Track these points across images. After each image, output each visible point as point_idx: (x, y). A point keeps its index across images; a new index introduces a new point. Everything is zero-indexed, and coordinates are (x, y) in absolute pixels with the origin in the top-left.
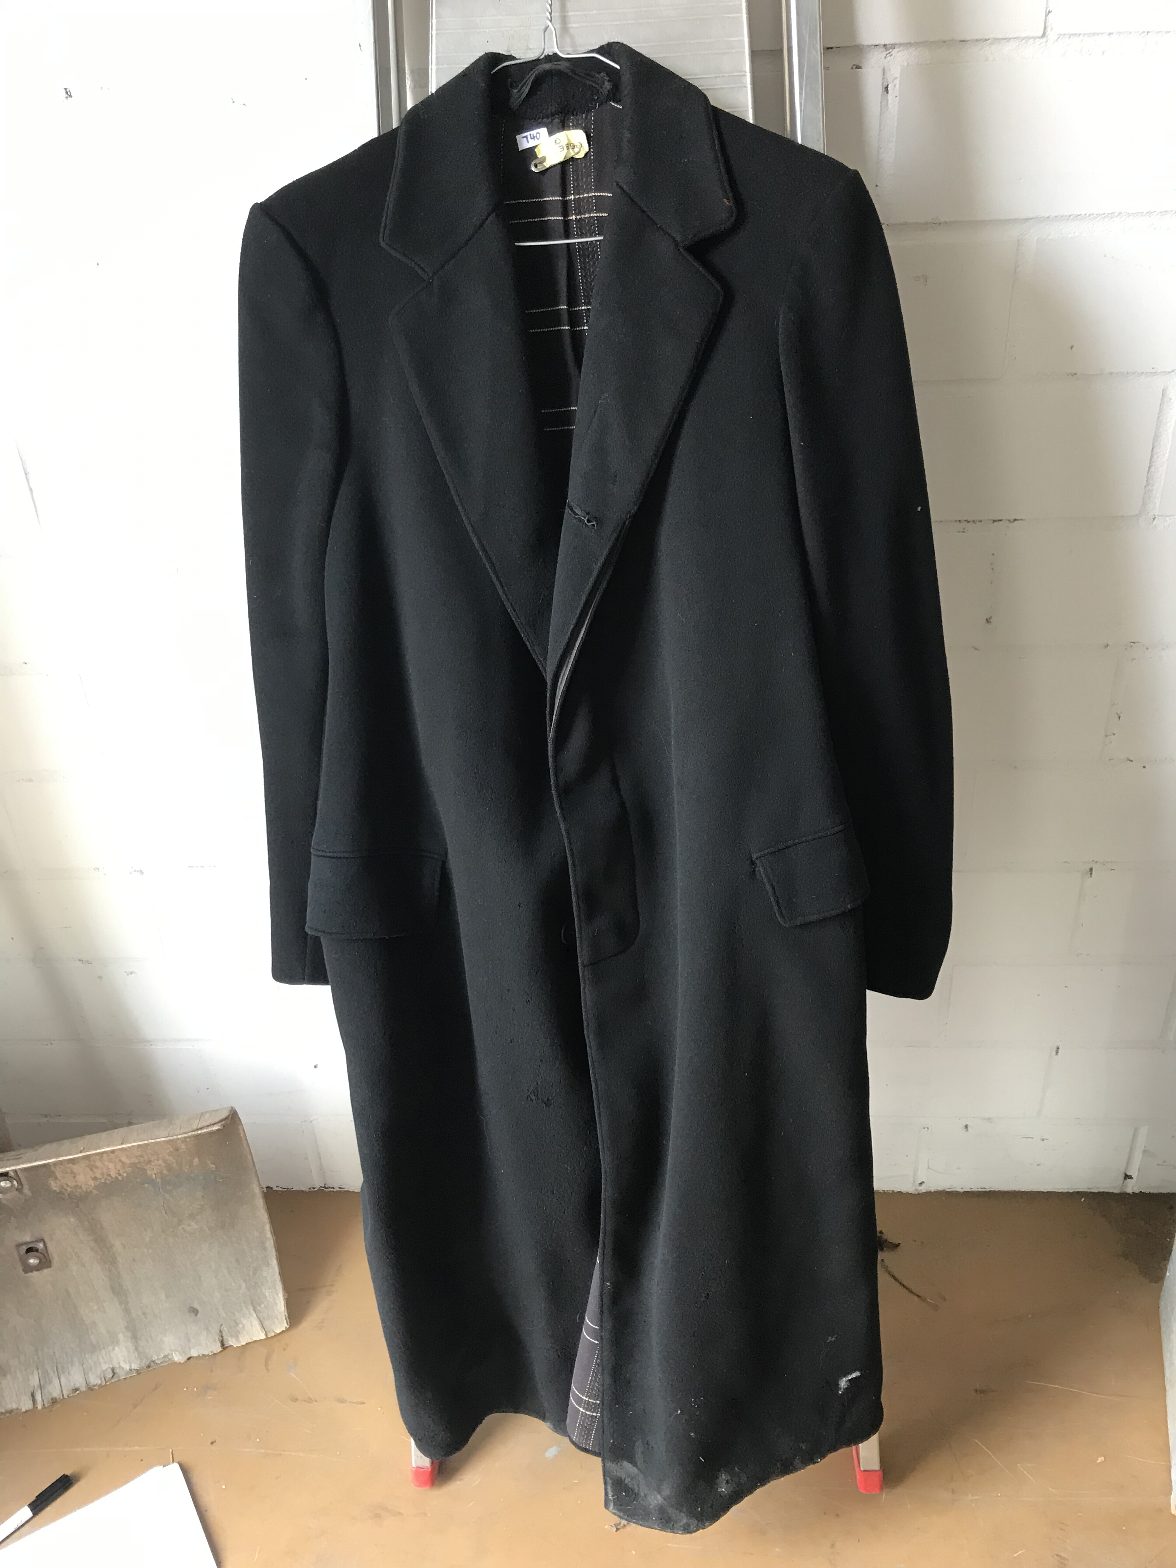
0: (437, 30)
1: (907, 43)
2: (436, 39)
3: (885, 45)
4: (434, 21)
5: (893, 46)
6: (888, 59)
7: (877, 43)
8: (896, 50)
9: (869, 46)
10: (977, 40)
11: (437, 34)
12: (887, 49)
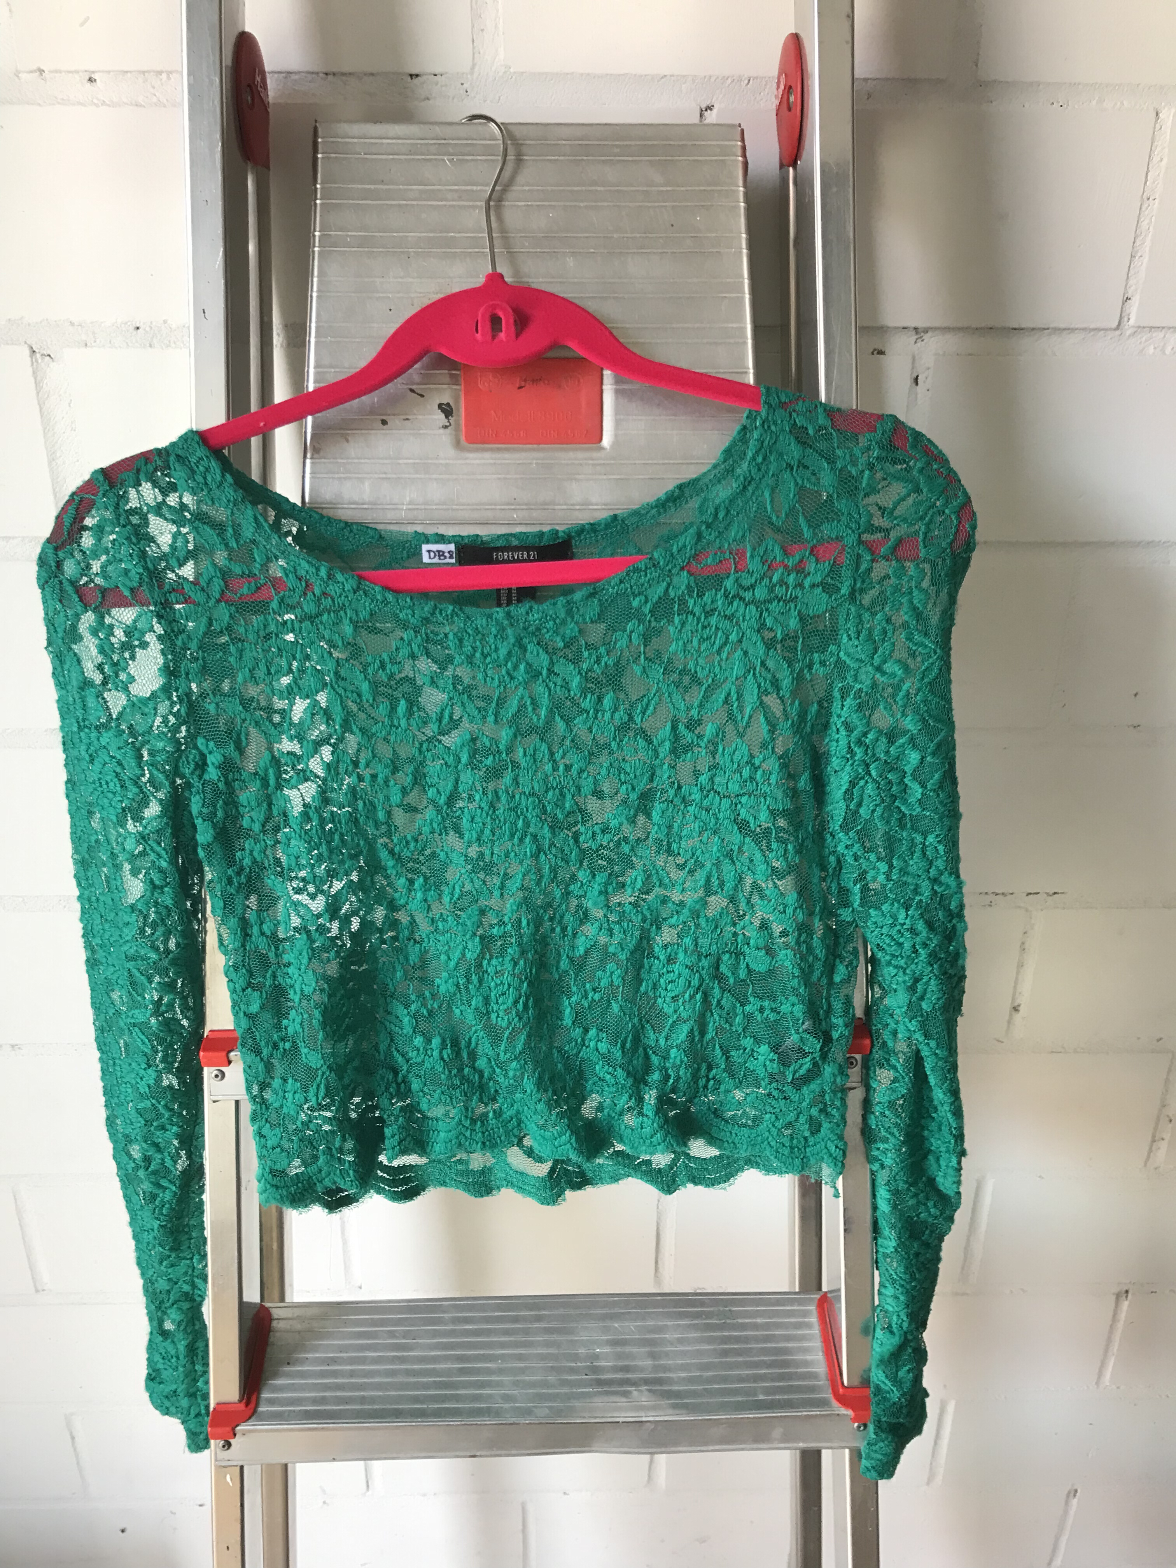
0: (318, 291)
1: (945, 328)
2: (318, 303)
3: (916, 329)
4: (315, 280)
5: (926, 330)
6: (919, 344)
7: (905, 325)
8: (930, 334)
9: (896, 328)
10: (1033, 329)
11: (318, 297)
12: (917, 333)
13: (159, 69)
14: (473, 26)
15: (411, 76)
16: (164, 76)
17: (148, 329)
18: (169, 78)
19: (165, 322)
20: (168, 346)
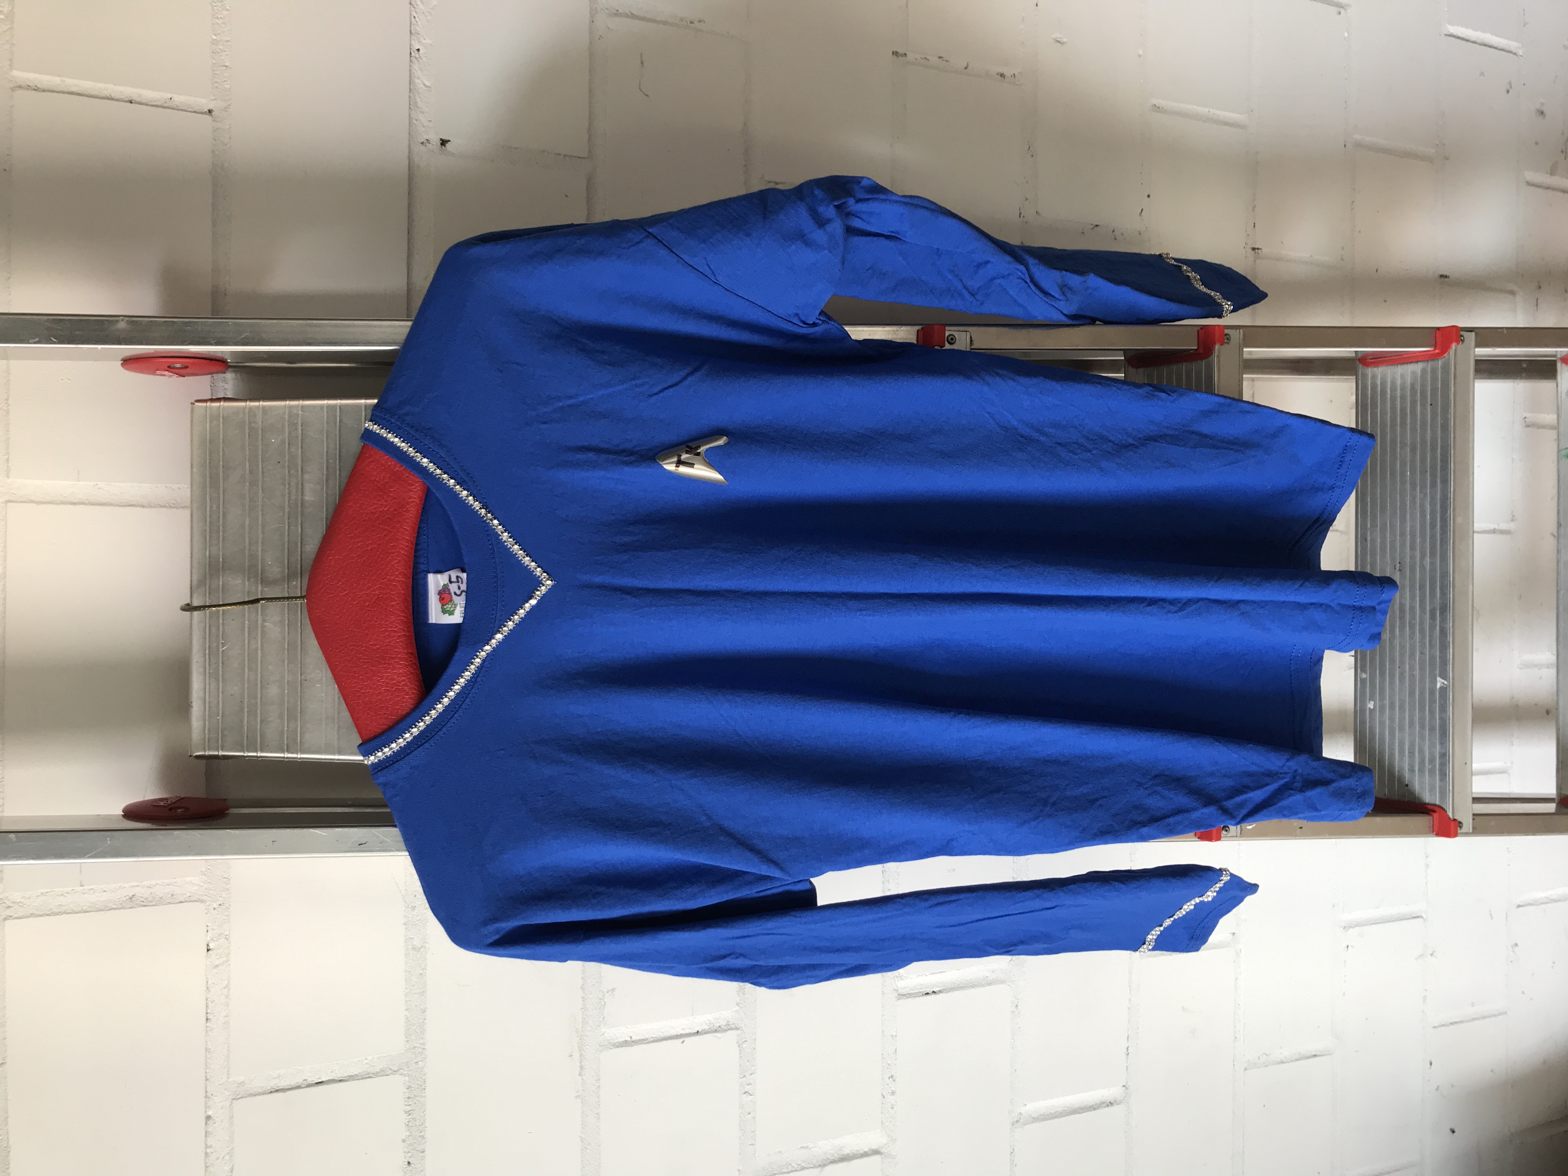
13: (204, 1155)
14: (170, 903)
15: (208, 950)
16: (209, 1150)
17: (409, 1155)
18: (211, 1147)
19: (404, 1141)
20: (423, 1137)
